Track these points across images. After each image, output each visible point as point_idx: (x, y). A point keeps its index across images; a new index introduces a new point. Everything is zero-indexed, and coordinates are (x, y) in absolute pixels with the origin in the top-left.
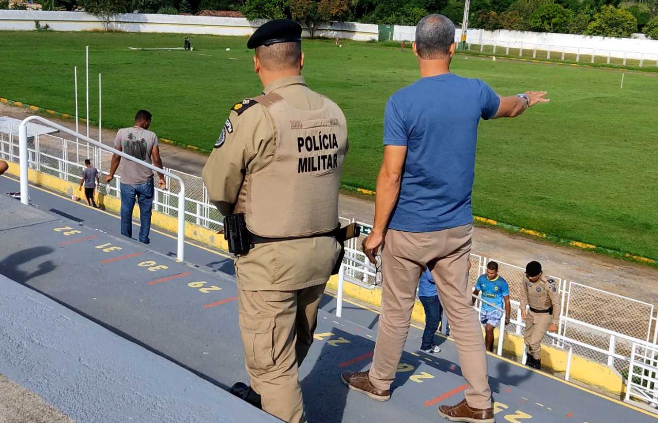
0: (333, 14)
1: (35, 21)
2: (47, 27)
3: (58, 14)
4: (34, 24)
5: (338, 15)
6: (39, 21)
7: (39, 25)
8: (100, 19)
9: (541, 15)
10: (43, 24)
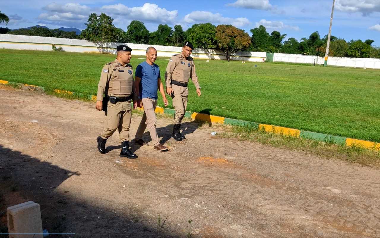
0: (243, 45)
1: (52, 44)
2: (61, 49)
3: (68, 40)
4: (51, 46)
5: (246, 46)
6: (55, 44)
7: (55, 47)
8: (96, 45)
9: (356, 47)
10: (57, 47)
